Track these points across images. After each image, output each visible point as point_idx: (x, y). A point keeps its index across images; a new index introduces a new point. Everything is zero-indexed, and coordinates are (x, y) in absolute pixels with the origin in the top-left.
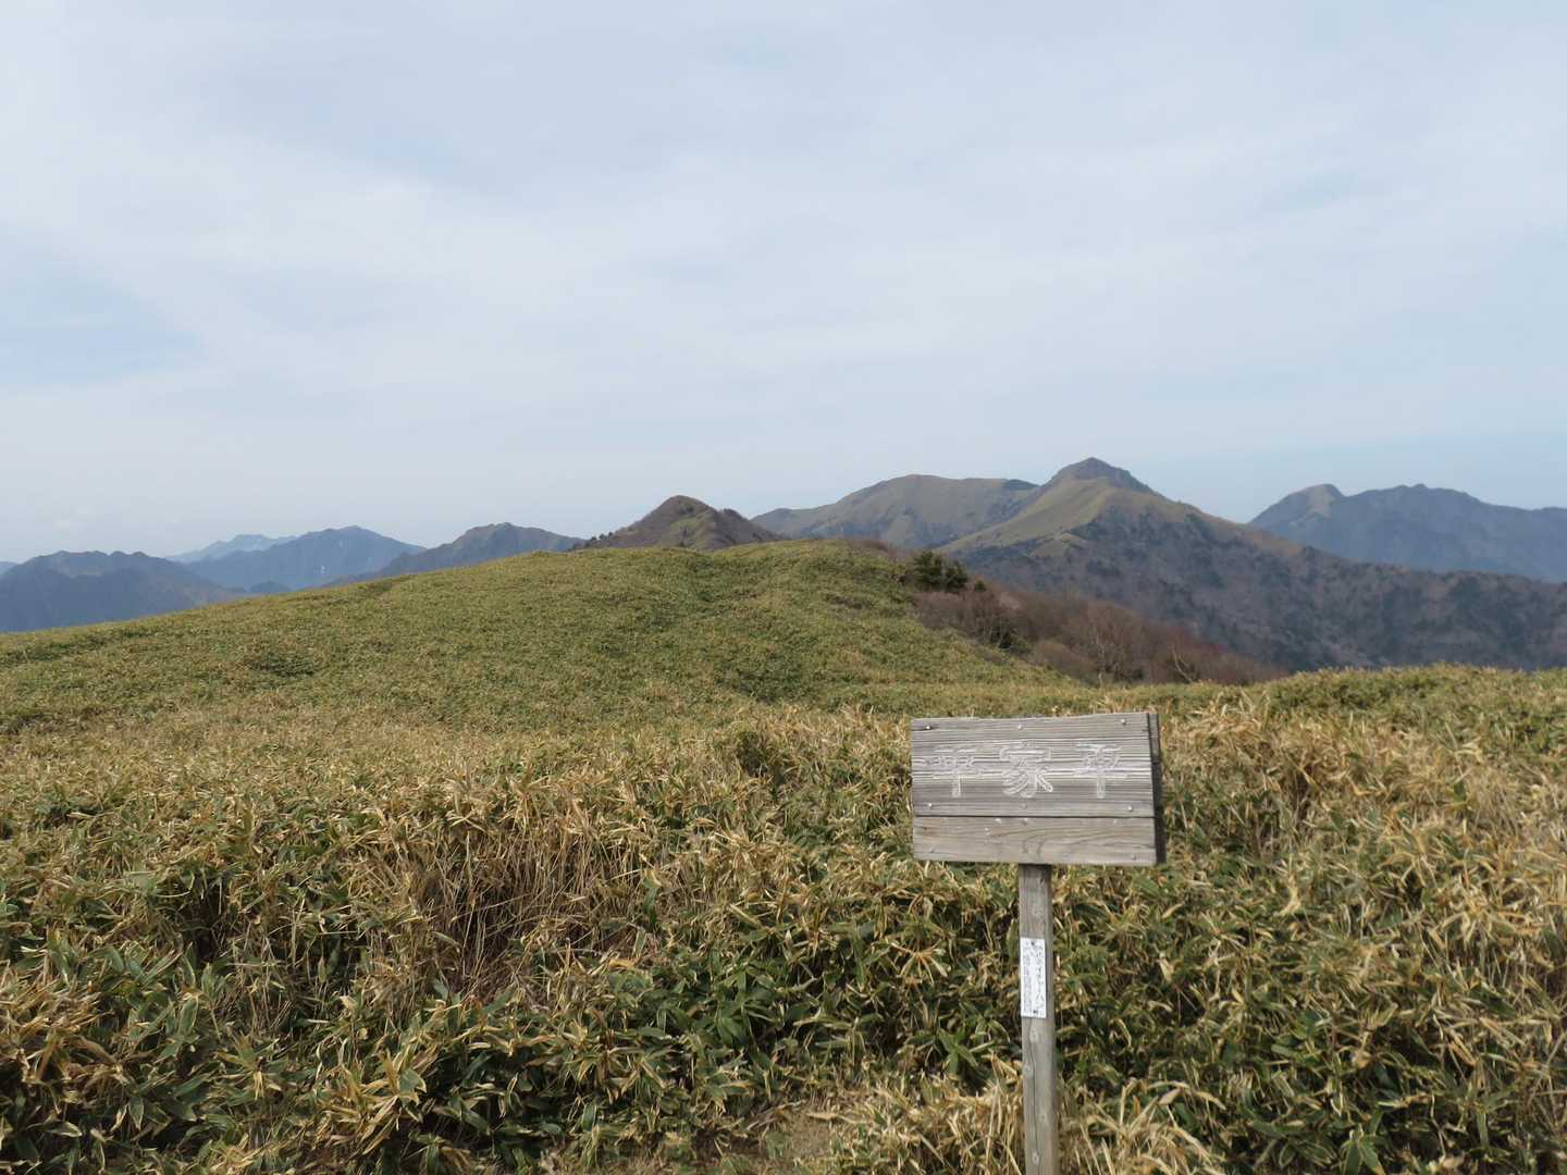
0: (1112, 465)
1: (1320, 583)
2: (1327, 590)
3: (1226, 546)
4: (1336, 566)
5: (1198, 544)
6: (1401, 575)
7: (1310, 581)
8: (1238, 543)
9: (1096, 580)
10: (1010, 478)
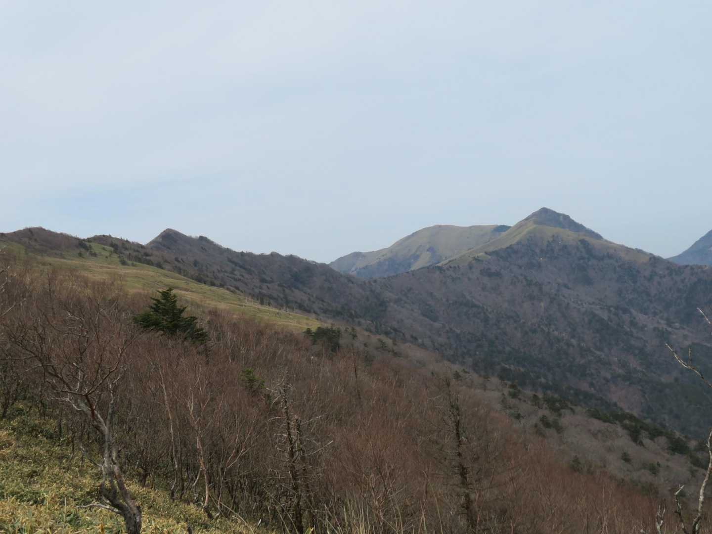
0: (558, 211)
1: (657, 279)
2: (659, 283)
3: (601, 259)
4: (668, 268)
5: (582, 258)
6: (704, 272)
7: (650, 279)
8: (610, 256)
9: (485, 280)
10: (499, 224)
